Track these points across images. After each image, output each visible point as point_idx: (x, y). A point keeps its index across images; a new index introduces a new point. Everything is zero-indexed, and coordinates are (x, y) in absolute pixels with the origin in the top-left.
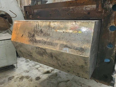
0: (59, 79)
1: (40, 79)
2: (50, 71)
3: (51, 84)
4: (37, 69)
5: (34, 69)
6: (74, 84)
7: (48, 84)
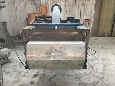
0: (48, 77)
1: (34, 82)
2: (37, 74)
3: (45, 82)
4: (25, 76)
5: (21, 77)
6: (60, 76)
7: (43, 84)
